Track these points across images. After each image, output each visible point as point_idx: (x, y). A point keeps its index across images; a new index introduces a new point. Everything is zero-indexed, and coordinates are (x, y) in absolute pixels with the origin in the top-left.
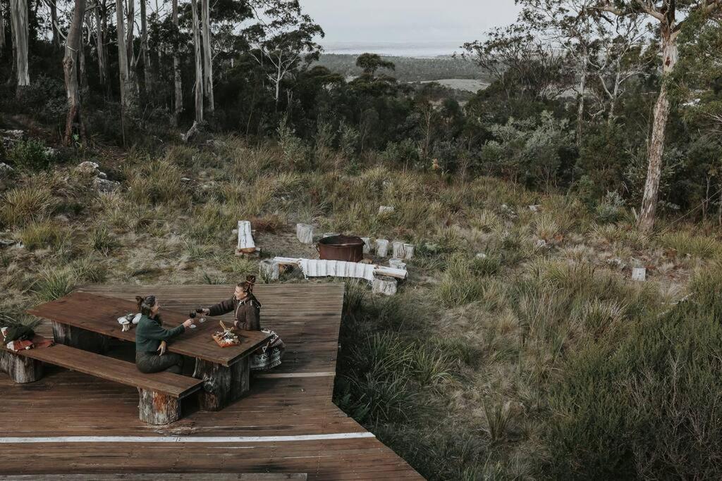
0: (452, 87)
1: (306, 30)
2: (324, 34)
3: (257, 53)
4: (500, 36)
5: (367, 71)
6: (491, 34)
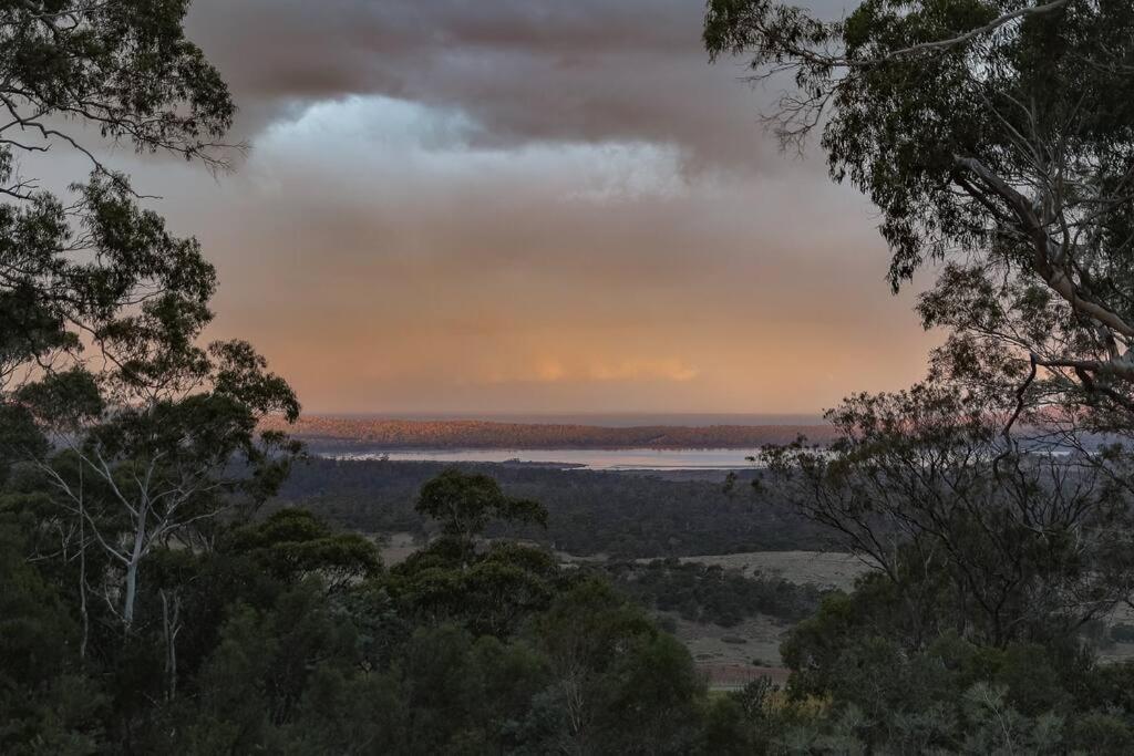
0: (790, 577)
1: (238, 392)
2: (295, 405)
3: (68, 467)
4: (880, 426)
5: (452, 528)
6: (847, 418)
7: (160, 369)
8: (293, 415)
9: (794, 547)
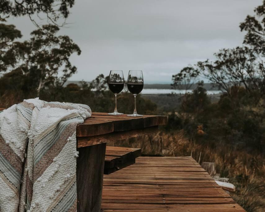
1: (66, 48)
2: (80, 50)
4: (227, 57)
6: (220, 55)
7: (47, 41)
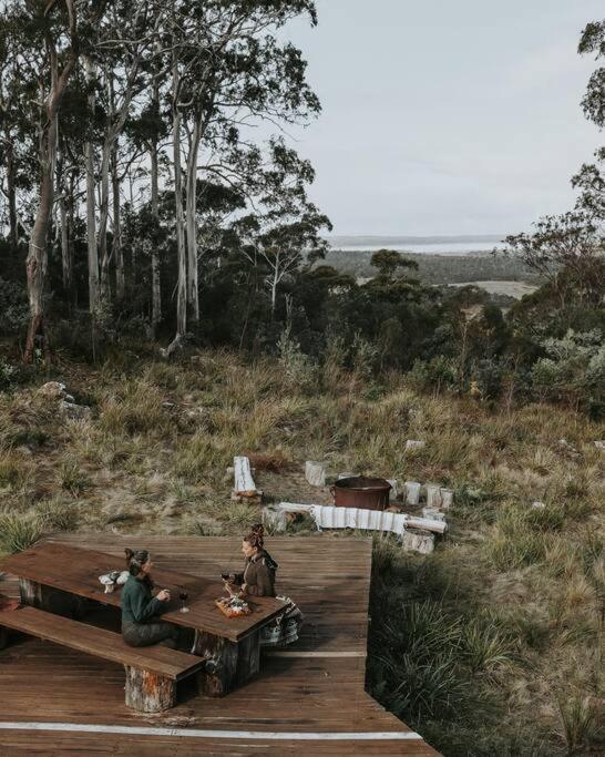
1: (310, 222)
3: (250, 249)
4: (553, 228)
5: (383, 271)
6: (540, 225)
7: (281, 213)
8: (330, 228)
9: (490, 279)
